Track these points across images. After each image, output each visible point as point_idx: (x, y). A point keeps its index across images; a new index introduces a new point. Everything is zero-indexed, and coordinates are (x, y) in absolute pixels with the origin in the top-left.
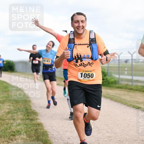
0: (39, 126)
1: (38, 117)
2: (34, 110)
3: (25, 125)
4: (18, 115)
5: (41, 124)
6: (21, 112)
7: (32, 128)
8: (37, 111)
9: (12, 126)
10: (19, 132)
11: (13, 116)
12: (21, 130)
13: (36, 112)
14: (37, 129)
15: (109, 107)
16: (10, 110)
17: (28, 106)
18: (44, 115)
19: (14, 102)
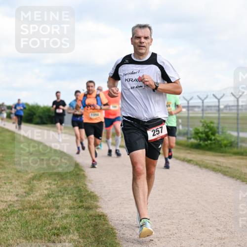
0: (100, 219)
1: (99, 204)
2: (91, 192)
3: (76, 217)
4: (64, 199)
5: (104, 216)
6: (70, 196)
7: (89, 222)
8: (96, 193)
9: (54, 219)
10: (66, 228)
11: (56, 202)
12: (70, 225)
13: (96, 195)
14: (97, 224)
15: (221, 187)
16: (50, 192)
17: (81, 184)
18: (109, 201)
19: (58, 177)
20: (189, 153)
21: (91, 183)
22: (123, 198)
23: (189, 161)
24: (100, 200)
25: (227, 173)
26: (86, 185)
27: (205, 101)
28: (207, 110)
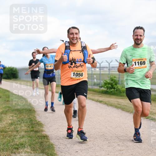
0: (44, 139)
1: (44, 129)
2: (39, 121)
3: (29, 137)
4: (21, 126)
5: (47, 136)
6: (25, 124)
7: (37, 140)
8: (42, 122)
9: (15, 138)
10: (22, 144)
11: (17, 128)
12: (25, 143)
13: (42, 124)
14: (43, 141)
15: (120, 118)
16: (13, 122)
17: (32, 116)
18: (50, 127)
19: (17, 112)
20: (101, 97)
21: (39, 116)
22: (59, 125)
23: (101, 102)
24: (44, 127)
25: (124, 109)
26: (35, 117)
27: (111, 64)
28: (112, 69)
